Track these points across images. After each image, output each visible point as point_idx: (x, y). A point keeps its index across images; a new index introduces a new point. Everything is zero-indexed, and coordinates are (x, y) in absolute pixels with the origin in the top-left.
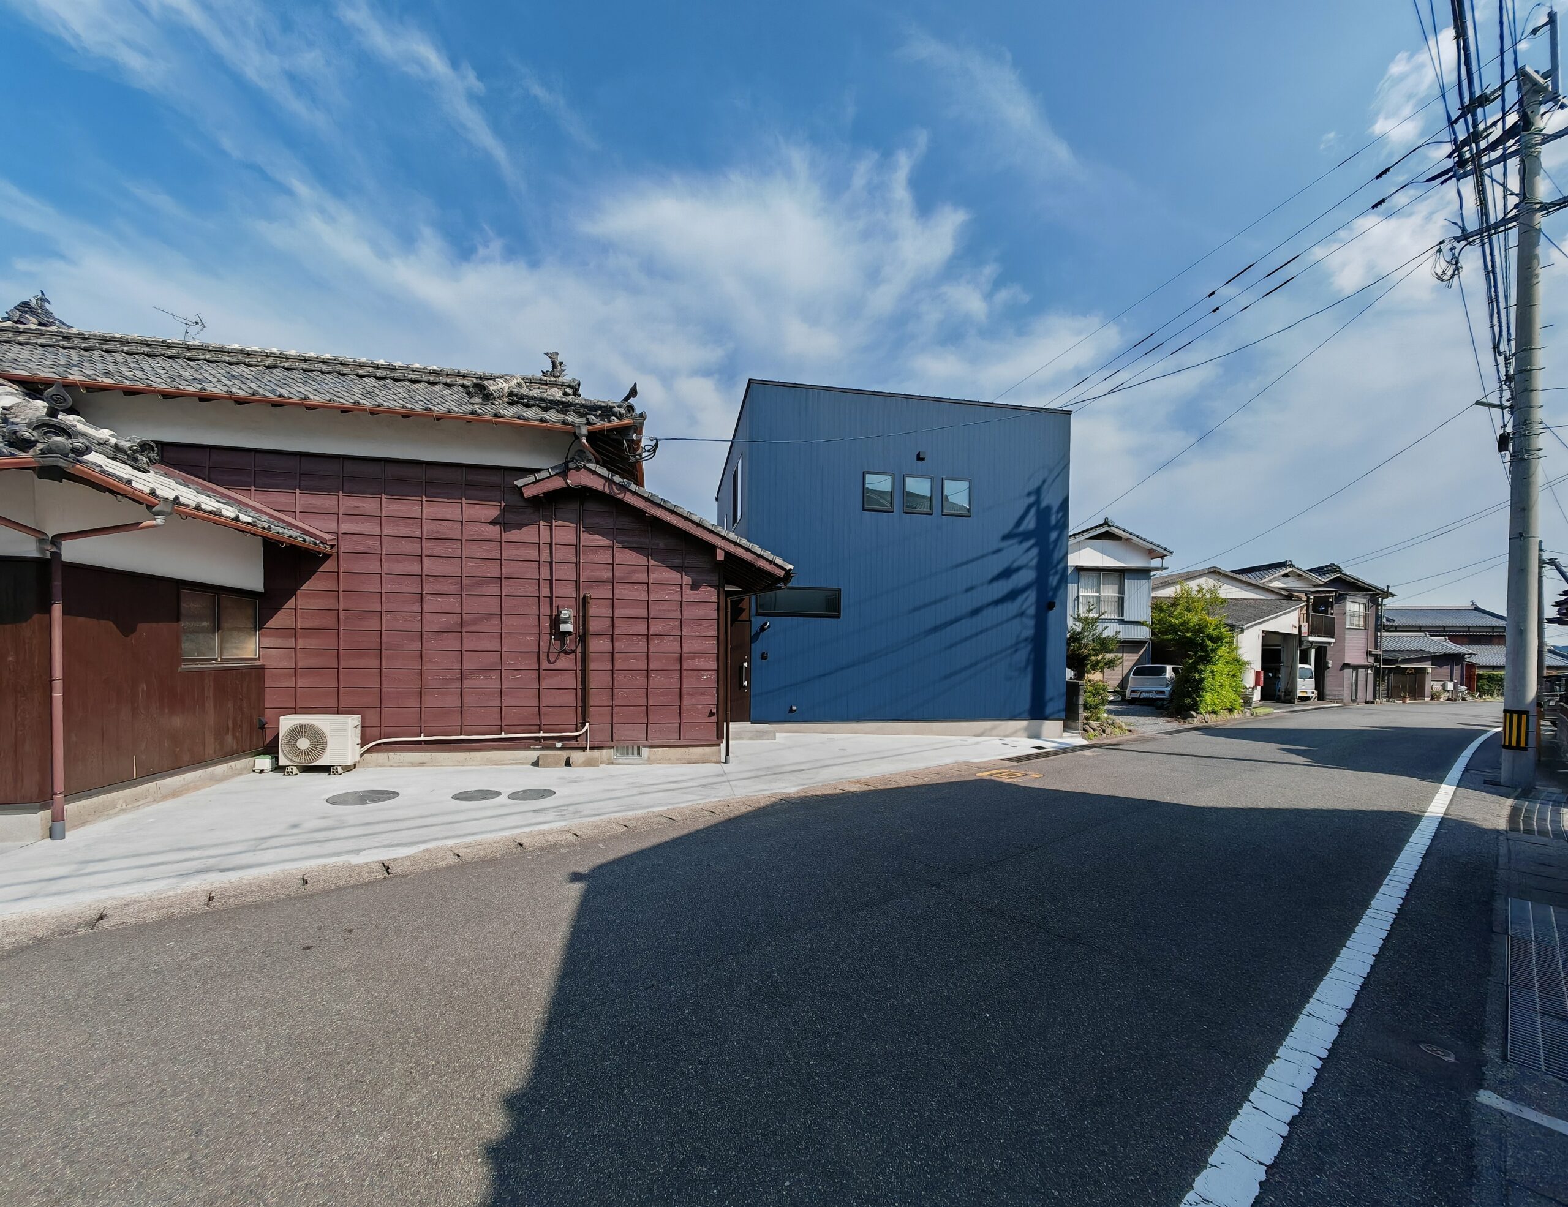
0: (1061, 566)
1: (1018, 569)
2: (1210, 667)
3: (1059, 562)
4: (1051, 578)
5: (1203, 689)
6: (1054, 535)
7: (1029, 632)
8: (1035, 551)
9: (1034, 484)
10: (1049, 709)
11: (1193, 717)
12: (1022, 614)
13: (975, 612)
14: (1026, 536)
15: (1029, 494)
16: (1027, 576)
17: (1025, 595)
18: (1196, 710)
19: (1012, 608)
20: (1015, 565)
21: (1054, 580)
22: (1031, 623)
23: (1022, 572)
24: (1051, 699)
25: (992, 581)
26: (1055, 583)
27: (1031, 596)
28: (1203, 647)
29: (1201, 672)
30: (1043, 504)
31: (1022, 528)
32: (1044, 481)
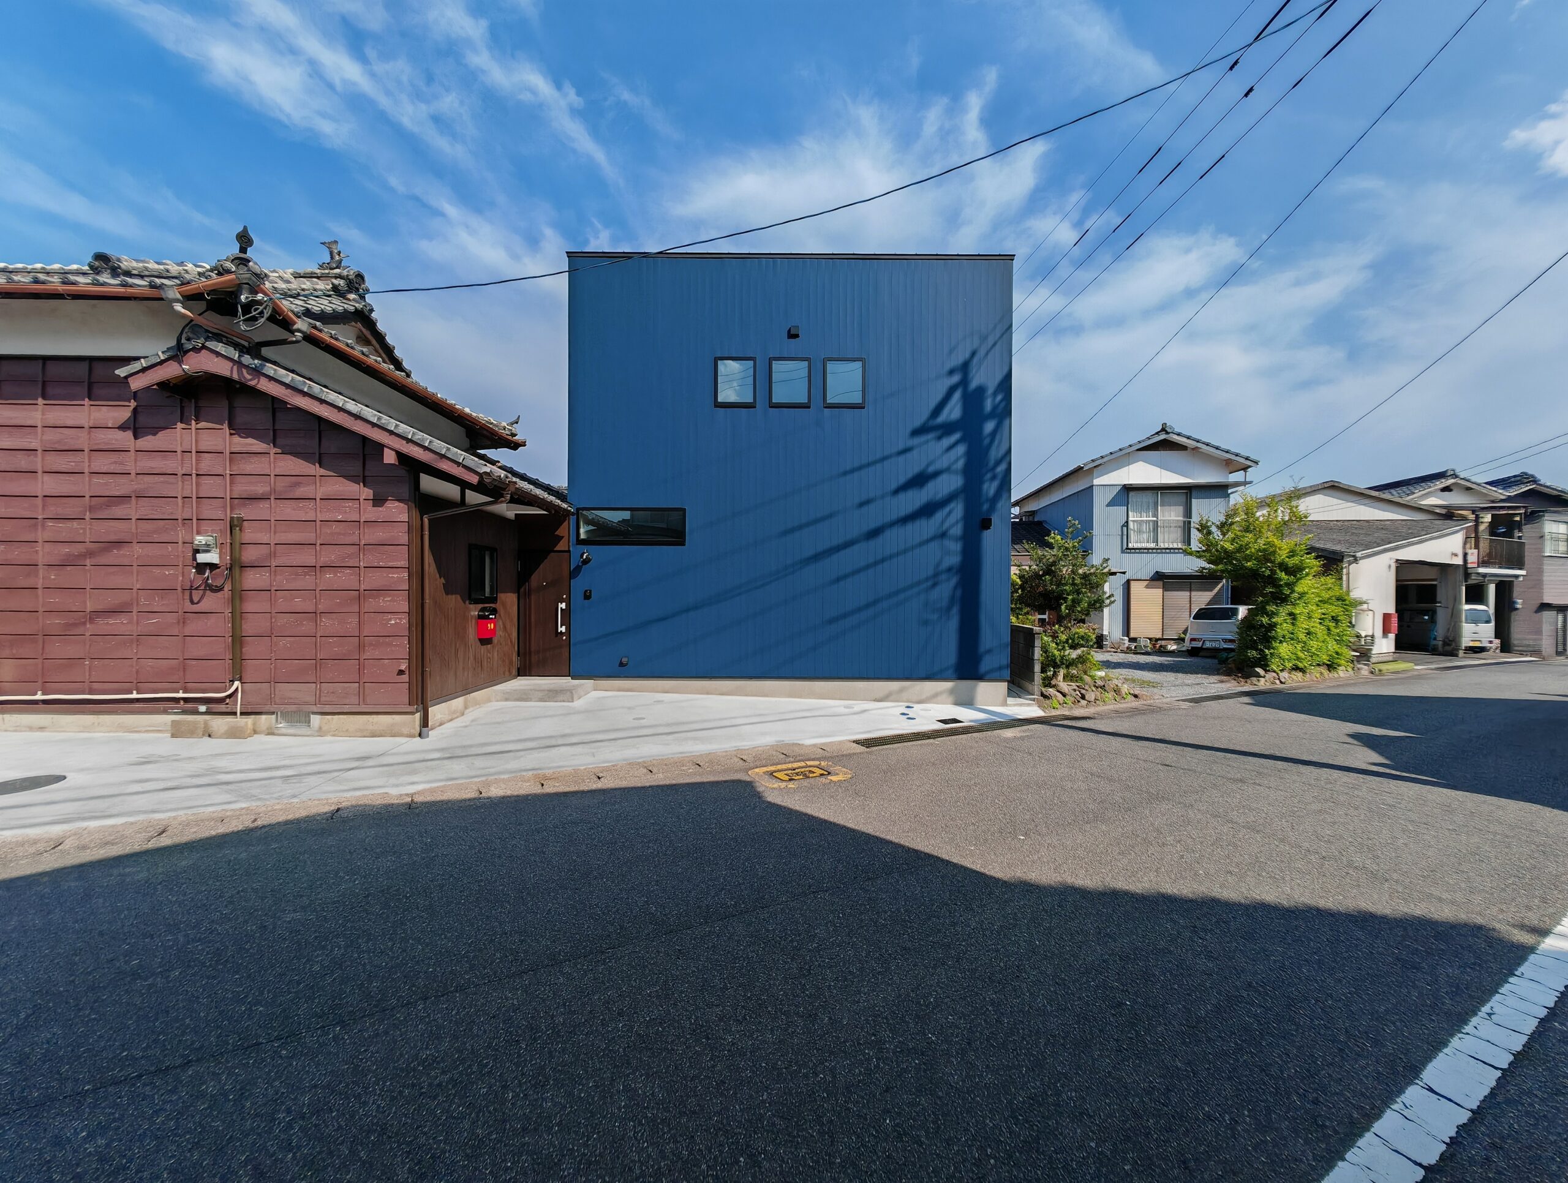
0: (1001, 468)
1: (936, 474)
2: (1284, 611)
3: (998, 463)
4: (985, 486)
5: (1275, 638)
6: (989, 426)
7: (954, 559)
8: (961, 449)
9: (958, 359)
10: (985, 665)
11: (1258, 676)
12: (943, 535)
13: (874, 533)
14: (947, 429)
15: (951, 372)
16: (950, 483)
17: (947, 510)
18: (1265, 667)
19: (926, 527)
20: (931, 469)
21: (990, 488)
22: (956, 547)
23: (944, 477)
24: (989, 651)
25: (896, 492)
26: (992, 492)
27: (957, 510)
28: (1272, 580)
29: (1271, 615)
30: (973, 385)
31: (942, 418)
32: (973, 354)
